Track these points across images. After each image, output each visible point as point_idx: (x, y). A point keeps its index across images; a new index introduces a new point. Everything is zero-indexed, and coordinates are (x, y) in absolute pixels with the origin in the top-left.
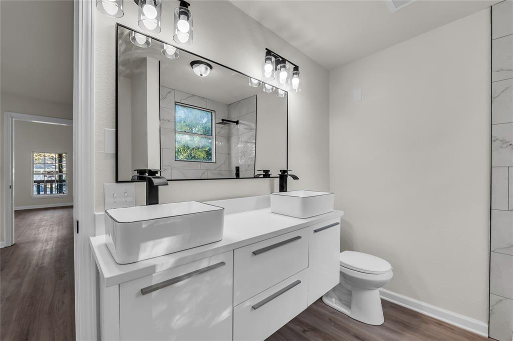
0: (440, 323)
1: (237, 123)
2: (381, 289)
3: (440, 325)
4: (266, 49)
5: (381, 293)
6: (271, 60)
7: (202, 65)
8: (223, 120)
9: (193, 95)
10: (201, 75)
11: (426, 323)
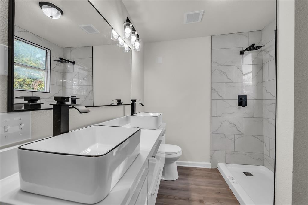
0: (196, 169)
1: (74, 63)
2: (176, 161)
3: (197, 169)
4: (127, 17)
5: (177, 163)
6: (130, 26)
7: (54, 8)
8: (61, 59)
9: (26, 31)
10: (51, 17)
11: (192, 170)
